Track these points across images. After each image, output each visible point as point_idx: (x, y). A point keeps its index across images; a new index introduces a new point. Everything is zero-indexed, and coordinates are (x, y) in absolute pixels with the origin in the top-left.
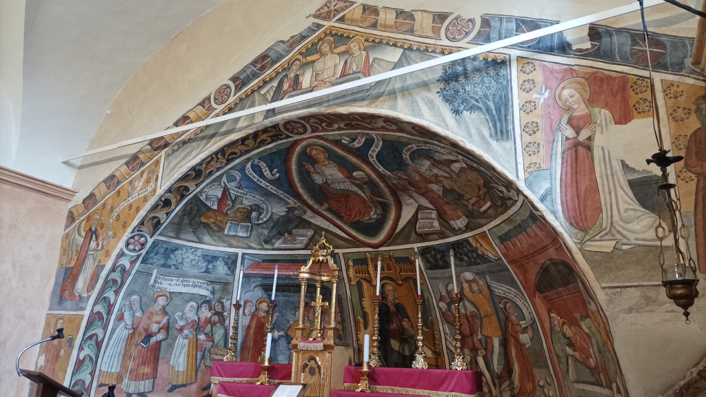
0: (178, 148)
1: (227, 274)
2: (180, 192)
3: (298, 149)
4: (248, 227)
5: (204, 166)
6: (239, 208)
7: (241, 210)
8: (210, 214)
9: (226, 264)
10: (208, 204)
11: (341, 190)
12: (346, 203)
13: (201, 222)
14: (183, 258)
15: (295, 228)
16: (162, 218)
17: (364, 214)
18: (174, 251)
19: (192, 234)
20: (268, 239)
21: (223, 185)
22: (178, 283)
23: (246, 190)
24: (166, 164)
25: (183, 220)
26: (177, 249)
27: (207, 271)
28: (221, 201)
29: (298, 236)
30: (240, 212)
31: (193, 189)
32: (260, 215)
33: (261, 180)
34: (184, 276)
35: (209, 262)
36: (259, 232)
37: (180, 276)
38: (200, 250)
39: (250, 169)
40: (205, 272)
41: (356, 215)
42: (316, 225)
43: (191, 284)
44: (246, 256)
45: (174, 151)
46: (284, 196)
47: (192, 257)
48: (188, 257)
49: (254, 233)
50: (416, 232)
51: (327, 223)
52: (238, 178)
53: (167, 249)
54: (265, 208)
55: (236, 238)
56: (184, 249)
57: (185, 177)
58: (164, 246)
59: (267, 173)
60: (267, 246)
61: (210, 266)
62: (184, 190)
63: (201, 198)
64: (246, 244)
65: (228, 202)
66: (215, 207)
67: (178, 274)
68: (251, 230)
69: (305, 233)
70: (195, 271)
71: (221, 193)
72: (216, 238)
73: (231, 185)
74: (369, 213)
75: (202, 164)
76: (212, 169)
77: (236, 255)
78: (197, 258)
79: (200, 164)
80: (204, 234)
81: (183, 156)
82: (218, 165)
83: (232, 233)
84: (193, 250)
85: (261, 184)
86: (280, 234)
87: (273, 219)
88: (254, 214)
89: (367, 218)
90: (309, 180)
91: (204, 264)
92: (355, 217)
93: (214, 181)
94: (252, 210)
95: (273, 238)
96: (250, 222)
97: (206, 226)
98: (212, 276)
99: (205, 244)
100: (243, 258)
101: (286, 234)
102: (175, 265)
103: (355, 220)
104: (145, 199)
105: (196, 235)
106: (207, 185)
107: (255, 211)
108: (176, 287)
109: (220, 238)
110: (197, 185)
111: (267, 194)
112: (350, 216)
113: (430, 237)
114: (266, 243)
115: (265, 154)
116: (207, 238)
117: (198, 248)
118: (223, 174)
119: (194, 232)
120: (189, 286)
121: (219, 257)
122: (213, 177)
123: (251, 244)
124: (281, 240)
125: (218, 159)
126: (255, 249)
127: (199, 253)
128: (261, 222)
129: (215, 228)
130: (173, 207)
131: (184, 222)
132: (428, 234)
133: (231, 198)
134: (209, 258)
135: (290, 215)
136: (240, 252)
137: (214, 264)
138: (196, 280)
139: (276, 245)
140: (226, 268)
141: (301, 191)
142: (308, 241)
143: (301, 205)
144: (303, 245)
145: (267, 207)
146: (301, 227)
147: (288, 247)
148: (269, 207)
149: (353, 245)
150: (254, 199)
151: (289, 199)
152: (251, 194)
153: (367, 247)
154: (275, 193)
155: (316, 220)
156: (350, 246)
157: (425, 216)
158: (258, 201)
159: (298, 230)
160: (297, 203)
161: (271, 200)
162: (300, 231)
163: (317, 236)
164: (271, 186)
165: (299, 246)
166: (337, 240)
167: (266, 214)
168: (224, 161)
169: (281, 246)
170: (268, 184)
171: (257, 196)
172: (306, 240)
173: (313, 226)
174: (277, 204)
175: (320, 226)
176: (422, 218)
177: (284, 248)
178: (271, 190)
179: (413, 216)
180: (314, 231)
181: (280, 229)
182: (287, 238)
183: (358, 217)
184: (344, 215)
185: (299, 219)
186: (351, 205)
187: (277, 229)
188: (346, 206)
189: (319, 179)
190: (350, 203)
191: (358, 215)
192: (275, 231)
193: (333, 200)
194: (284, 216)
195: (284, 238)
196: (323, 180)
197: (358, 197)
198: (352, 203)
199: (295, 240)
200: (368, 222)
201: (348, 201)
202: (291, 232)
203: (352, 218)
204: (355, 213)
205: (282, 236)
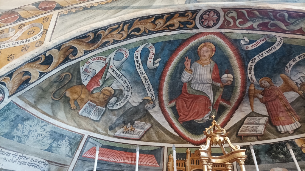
0: (76, 12)
1: (67, 156)
2: (67, 54)
3: (193, 43)
4: (102, 110)
5: (107, 32)
6: (106, 90)
7: (106, 92)
8: (78, 89)
9: (70, 144)
10: (83, 77)
11: (197, 91)
12: (190, 104)
13: (65, 96)
14: (30, 131)
15: (138, 120)
16: (34, 77)
17: (200, 115)
18: (25, 120)
19: (50, 106)
20: (113, 126)
21: (107, 60)
22: (15, 159)
23: (123, 72)
24: (59, 21)
25: (51, 86)
26: (28, 119)
27: (49, 150)
28: (95, 77)
29: (137, 127)
30: (104, 94)
31: (81, 55)
32: (117, 101)
33: (141, 66)
34: (24, 151)
35: (55, 140)
36: (109, 118)
37: (20, 150)
38: (51, 125)
39: (140, 52)
40: (47, 150)
41: (193, 115)
42: (155, 120)
43: (29, 161)
44: (90, 140)
45: (70, 13)
46: (149, 88)
47: (40, 131)
48: (36, 131)
49: (104, 118)
50: (237, 134)
51: (164, 119)
52: (125, 58)
53: (18, 116)
54: (125, 96)
55: (87, 120)
56: (36, 121)
57: (80, 38)
58: (18, 112)
59: (150, 61)
60: (110, 133)
61: (54, 145)
62: (72, 52)
63: (81, 68)
64: (94, 127)
65: (100, 81)
66: (85, 83)
67: (18, 149)
68: (102, 115)
69: (144, 125)
70: (38, 148)
71: (100, 69)
72: (69, 116)
73: (115, 64)
74: (205, 114)
75: (105, 30)
76: (110, 39)
77: (82, 136)
78: (44, 133)
79: (104, 29)
80: (60, 110)
81: (84, 18)
82: (117, 37)
83: (85, 114)
84: (44, 124)
85: (138, 71)
86: (125, 123)
87: (125, 107)
88: (113, 100)
89: (200, 119)
90: (178, 76)
91: (49, 142)
92: (191, 117)
93: (104, 53)
94: (114, 95)
95: (117, 126)
96: (106, 107)
97: (67, 100)
98: (52, 156)
99: (58, 119)
100: (87, 141)
101: (129, 124)
102: (19, 137)
103: (189, 120)
104: (25, 49)
105: (52, 108)
106: (94, 56)
107: (115, 96)
108: (11, 163)
109: (73, 117)
110: (86, 52)
111: (137, 82)
112: (187, 115)
113: (249, 139)
114: (110, 130)
115: (162, 40)
116: (61, 114)
117: (48, 123)
118: (114, 49)
119: (52, 104)
120: (24, 163)
121: (65, 136)
122: (105, 49)
123: (98, 128)
124: (122, 129)
125: (122, 30)
126: (100, 133)
127: (48, 128)
128: (114, 108)
129: (73, 105)
130: (50, 68)
131: (51, 90)
132: (247, 136)
133: (105, 78)
134: (56, 136)
135: (141, 107)
136: (86, 133)
137: (59, 143)
138: (35, 158)
139: (117, 134)
140: (68, 149)
141: (165, 85)
142: (144, 133)
143: (155, 99)
144: (139, 136)
145: (128, 95)
146: (143, 120)
147: (126, 136)
148: (130, 95)
149: (178, 141)
150: (123, 84)
151: (150, 91)
152: (124, 78)
153: (189, 144)
154: (144, 82)
155: (157, 115)
156: (175, 141)
157: (252, 121)
158: (125, 87)
159: (140, 122)
160: (153, 97)
161: (135, 89)
162: (141, 123)
163: (152, 129)
164: (145, 75)
165: (135, 137)
166: (166, 135)
167: (123, 102)
168: (125, 35)
169: (121, 134)
170: (144, 72)
171: (127, 82)
172: (142, 132)
173: (152, 121)
174: (136, 94)
175: (157, 122)
176: (247, 123)
177: (122, 136)
178: (142, 79)
179: (240, 121)
180: (151, 125)
181: (126, 119)
182: (129, 128)
183: (193, 117)
184: (182, 114)
185: (145, 112)
186: (193, 106)
187: (123, 118)
188: (188, 106)
189: (187, 77)
190: (194, 104)
191: (193, 116)
192: (121, 119)
193: (183, 99)
194: (135, 107)
195: (126, 128)
196: (189, 79)
197: (205, 100)
198: (195, 105)
199: (133, 131)
200: (200, 122)
201: (194, 102)
202: (134, 123)
203: (187, 118)
204: (193, 113)
205: (125, 125)
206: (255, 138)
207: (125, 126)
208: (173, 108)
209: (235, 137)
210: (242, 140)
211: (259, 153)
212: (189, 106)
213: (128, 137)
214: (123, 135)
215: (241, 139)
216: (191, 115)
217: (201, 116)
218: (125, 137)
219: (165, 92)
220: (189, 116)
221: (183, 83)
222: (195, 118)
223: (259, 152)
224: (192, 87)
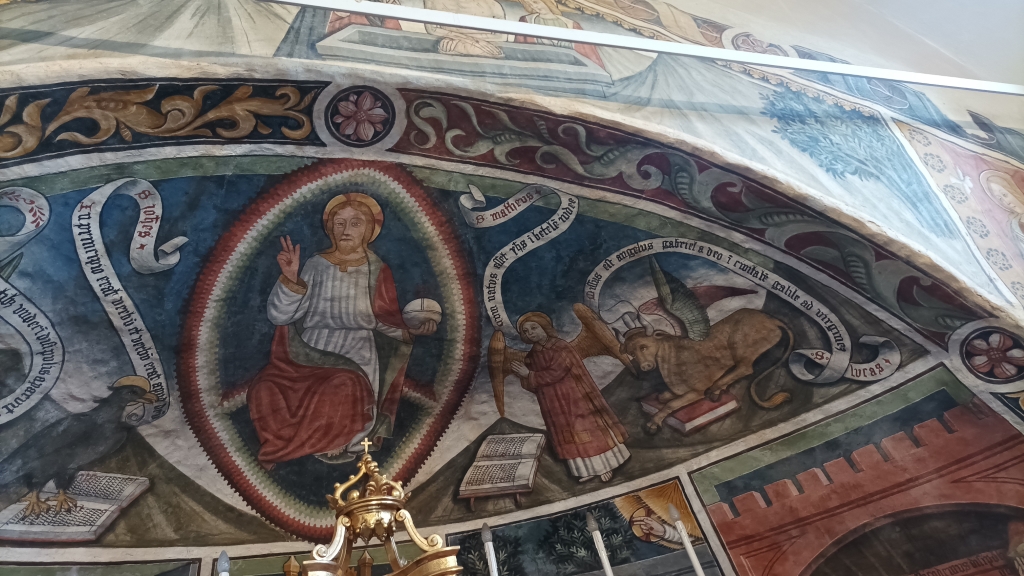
11: (324, 353)
12: (301, 401)
15: (90, 466)
17: (337, 436)
23: (22, 284)
29: (88, 495)
33: (105, 262)
39: (98, 208)
41: (310, 437)
42: (163, 464)
46: (138, 343)
50: (456, 492)
51: (203, 459)
52: (29, 227)
54: (34, 373)
59: (143, 245)
69: (116, 485)
74: (351, 433)
85: (92, 278)
87: (33, 420)
89: (336, 452)
90: (256, 301)
92: (303, 445)
101: (51, 484)
103: (298, 455)
111: (86, 320)
113: (490, 507)
115: (190, 173)
125: (17, 119)
132: (487, 498)
135: (103, 417)
141: (205, 334)
142: (115, 516)
143: (164, 385)
144: (94, 528)
145: (44, 371)
146: (113, 465)
147: (35, 533)
148: (54, 371)
149: (255, 533)
150: (23, 327)
151: (145, 356)
152: (27, 306)
153: (297, 540)
154: (117, 322)
155: (176, 445)
156: (244, 535)
157: (501, 449)
158: (31, 339)
159: (99, 474)
160: (159, 376)
161: (77, 347)
162: (104, 479)
163: (151, 500)
164: (123, 294)
165: (76, 533)
166: (207, 516)
167: (23, 398)
168: (30, 142)
169: (10, 527)
170: (116, 284)
171: (43, 321)
172: (108, 513)
173: (153, 468)
174: (85, 367)
175: (174, 468)
176: (487, 456)
177: (15, 537)
178: (110, 309)
179: (467, 449)
180: (148, 482)
181: (36, 464)
182: (48, 499)
183: (313, 446)
184: (270, 437)
185: (125, 434)
186: (312, 406)
187: (25, 464)
188: (294, 409)
189: (289, 305)
190: (316, 399)
191: (313, 441)
192: (15, 469)
193: (274, 383)
194: (78, 417)
195: (34, 500)
196: (296, 312)
197: (354, 383)
198: (318, 401)
199: (69, 511)
200: (335, 462)
201: (315, 393)
202: (72, 478)
203: (290, 449)
204: (310, 432)
205: (31, 491)
206: (508, 503)
207: (32, 496)
208: (239, 419)
209: (451, 504)
210: (473, 512)
211: (520, 549)
212: (299, 407)
213: (42, 537)
214: (21, 532)
215: (468, 508)
216: (305, 436)
217: (341, 440)
218: (31, 537)
219: (205, 359)
220: (298, 443)
221: (273, 326)
222: (318, 446)
223: (520, 545)
224: (305, 340)
